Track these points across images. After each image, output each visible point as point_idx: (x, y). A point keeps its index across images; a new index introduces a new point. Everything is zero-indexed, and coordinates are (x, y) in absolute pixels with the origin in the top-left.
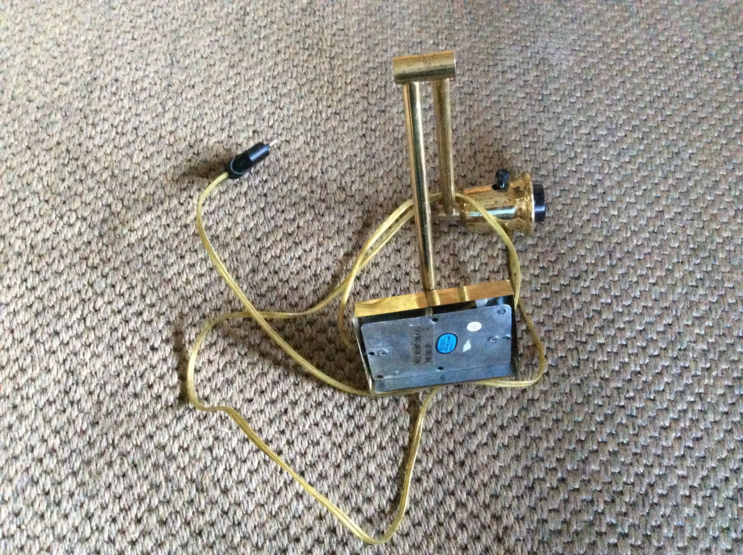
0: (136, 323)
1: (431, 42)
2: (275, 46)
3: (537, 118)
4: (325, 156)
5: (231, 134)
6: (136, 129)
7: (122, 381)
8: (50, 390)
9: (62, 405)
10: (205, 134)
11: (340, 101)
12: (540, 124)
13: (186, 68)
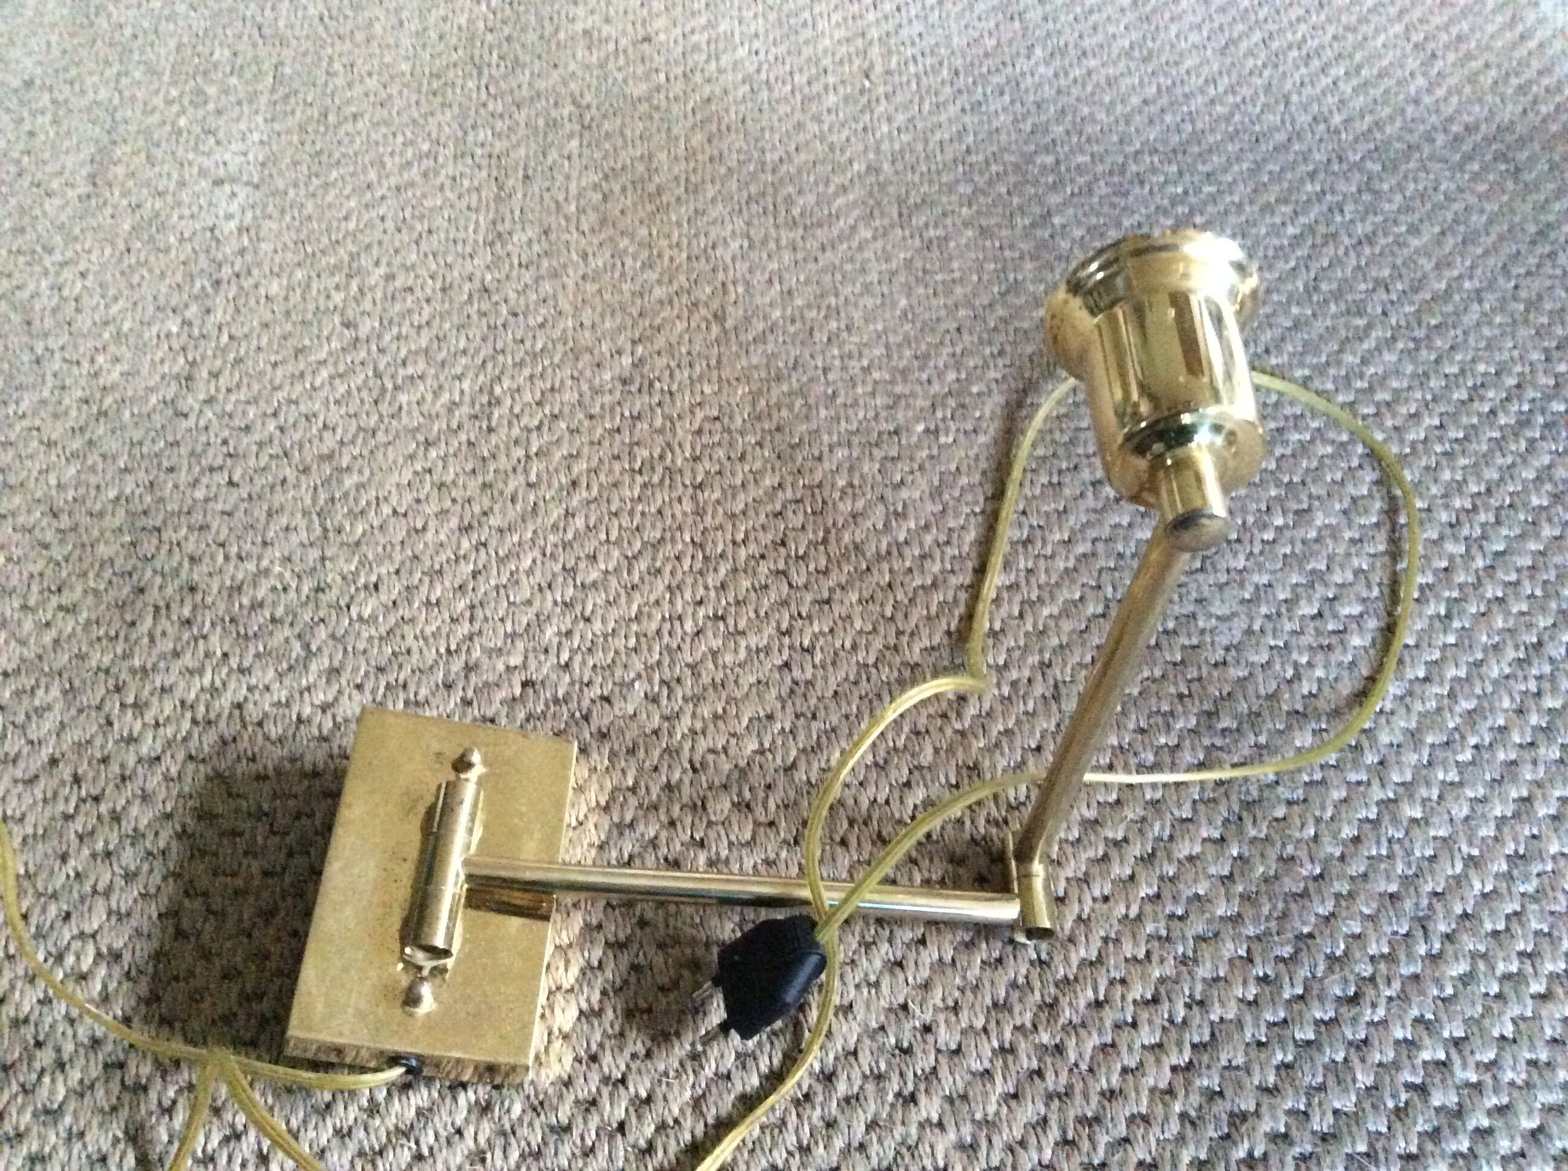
2: (563, 471)
3: (1193, 586)
5: (470, 694)
6: (240, 706)
11: (723, 586)
12: (1199, 601)
13: (358, 544)
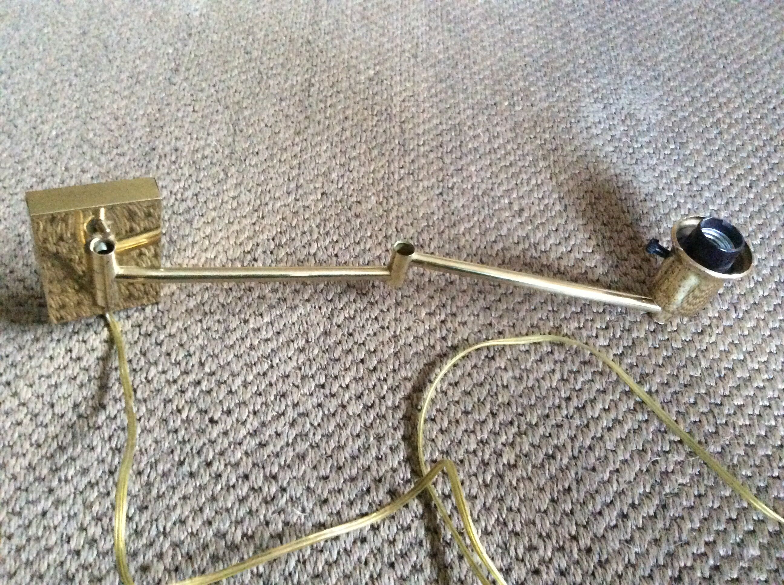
0: (193, 393)
1: (506, 103)
4: (400, 215)
7: (177, 459)
8: (92, 471)
9: (106, 487)
10: (270, 198)
